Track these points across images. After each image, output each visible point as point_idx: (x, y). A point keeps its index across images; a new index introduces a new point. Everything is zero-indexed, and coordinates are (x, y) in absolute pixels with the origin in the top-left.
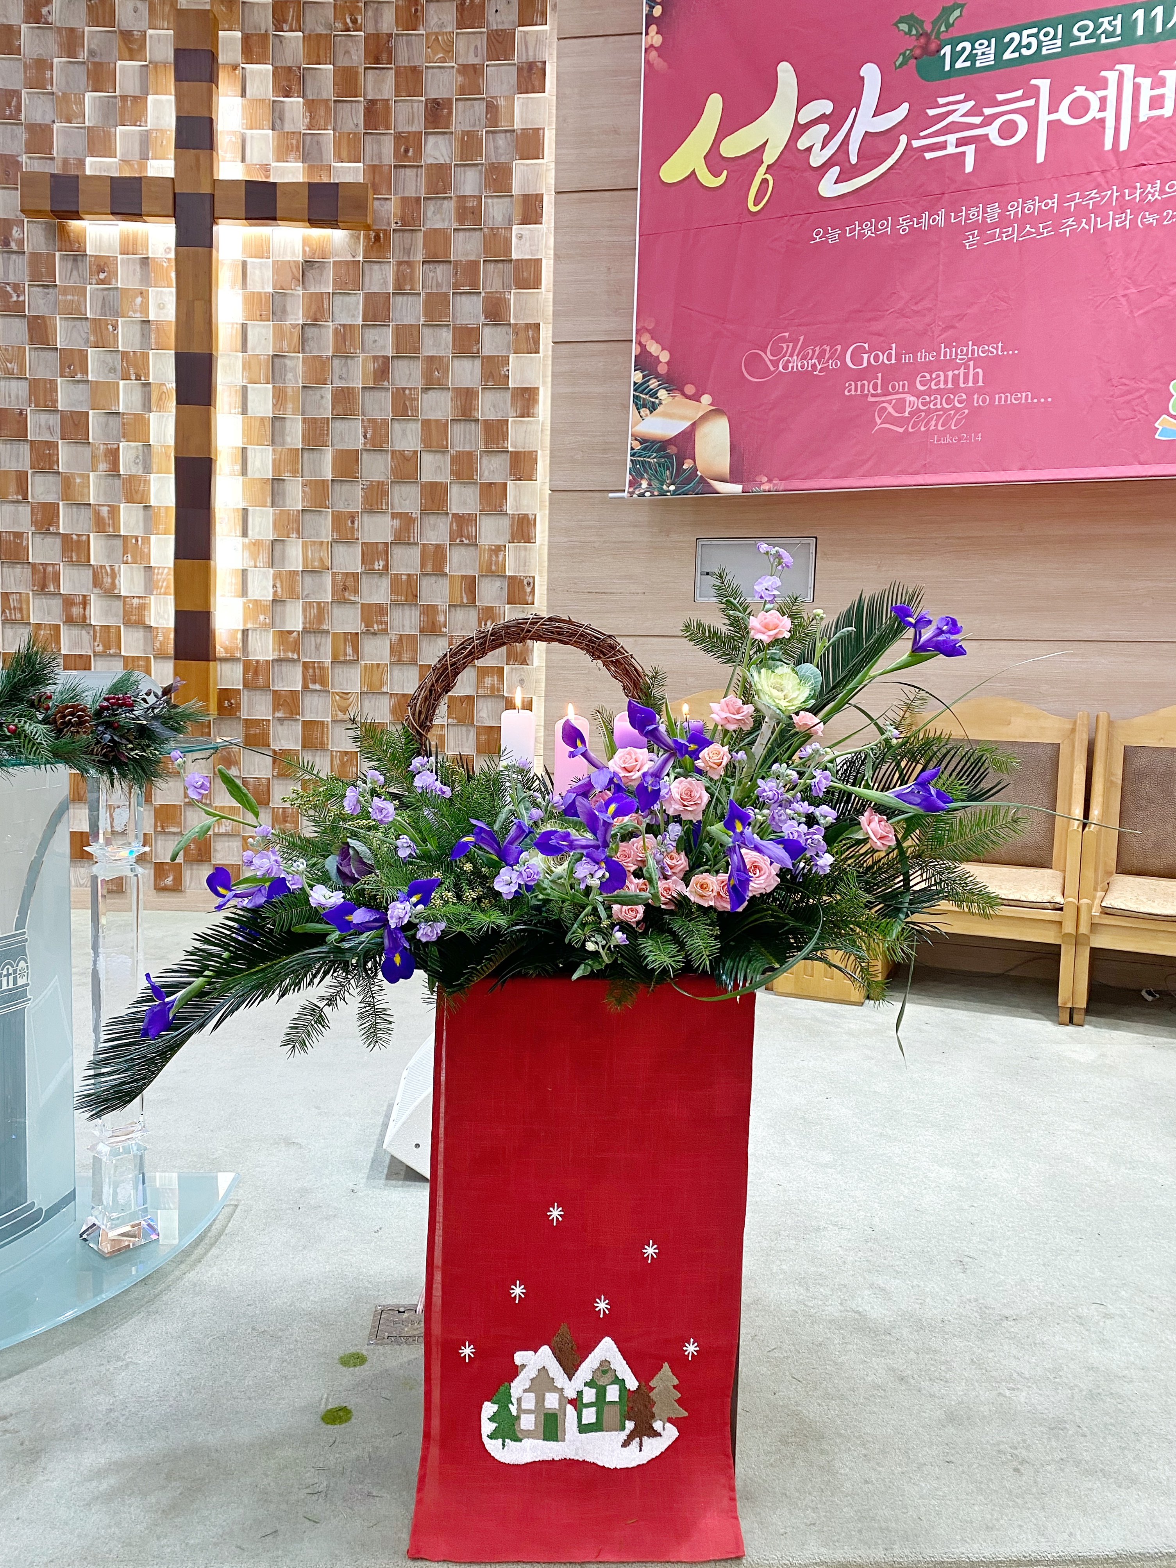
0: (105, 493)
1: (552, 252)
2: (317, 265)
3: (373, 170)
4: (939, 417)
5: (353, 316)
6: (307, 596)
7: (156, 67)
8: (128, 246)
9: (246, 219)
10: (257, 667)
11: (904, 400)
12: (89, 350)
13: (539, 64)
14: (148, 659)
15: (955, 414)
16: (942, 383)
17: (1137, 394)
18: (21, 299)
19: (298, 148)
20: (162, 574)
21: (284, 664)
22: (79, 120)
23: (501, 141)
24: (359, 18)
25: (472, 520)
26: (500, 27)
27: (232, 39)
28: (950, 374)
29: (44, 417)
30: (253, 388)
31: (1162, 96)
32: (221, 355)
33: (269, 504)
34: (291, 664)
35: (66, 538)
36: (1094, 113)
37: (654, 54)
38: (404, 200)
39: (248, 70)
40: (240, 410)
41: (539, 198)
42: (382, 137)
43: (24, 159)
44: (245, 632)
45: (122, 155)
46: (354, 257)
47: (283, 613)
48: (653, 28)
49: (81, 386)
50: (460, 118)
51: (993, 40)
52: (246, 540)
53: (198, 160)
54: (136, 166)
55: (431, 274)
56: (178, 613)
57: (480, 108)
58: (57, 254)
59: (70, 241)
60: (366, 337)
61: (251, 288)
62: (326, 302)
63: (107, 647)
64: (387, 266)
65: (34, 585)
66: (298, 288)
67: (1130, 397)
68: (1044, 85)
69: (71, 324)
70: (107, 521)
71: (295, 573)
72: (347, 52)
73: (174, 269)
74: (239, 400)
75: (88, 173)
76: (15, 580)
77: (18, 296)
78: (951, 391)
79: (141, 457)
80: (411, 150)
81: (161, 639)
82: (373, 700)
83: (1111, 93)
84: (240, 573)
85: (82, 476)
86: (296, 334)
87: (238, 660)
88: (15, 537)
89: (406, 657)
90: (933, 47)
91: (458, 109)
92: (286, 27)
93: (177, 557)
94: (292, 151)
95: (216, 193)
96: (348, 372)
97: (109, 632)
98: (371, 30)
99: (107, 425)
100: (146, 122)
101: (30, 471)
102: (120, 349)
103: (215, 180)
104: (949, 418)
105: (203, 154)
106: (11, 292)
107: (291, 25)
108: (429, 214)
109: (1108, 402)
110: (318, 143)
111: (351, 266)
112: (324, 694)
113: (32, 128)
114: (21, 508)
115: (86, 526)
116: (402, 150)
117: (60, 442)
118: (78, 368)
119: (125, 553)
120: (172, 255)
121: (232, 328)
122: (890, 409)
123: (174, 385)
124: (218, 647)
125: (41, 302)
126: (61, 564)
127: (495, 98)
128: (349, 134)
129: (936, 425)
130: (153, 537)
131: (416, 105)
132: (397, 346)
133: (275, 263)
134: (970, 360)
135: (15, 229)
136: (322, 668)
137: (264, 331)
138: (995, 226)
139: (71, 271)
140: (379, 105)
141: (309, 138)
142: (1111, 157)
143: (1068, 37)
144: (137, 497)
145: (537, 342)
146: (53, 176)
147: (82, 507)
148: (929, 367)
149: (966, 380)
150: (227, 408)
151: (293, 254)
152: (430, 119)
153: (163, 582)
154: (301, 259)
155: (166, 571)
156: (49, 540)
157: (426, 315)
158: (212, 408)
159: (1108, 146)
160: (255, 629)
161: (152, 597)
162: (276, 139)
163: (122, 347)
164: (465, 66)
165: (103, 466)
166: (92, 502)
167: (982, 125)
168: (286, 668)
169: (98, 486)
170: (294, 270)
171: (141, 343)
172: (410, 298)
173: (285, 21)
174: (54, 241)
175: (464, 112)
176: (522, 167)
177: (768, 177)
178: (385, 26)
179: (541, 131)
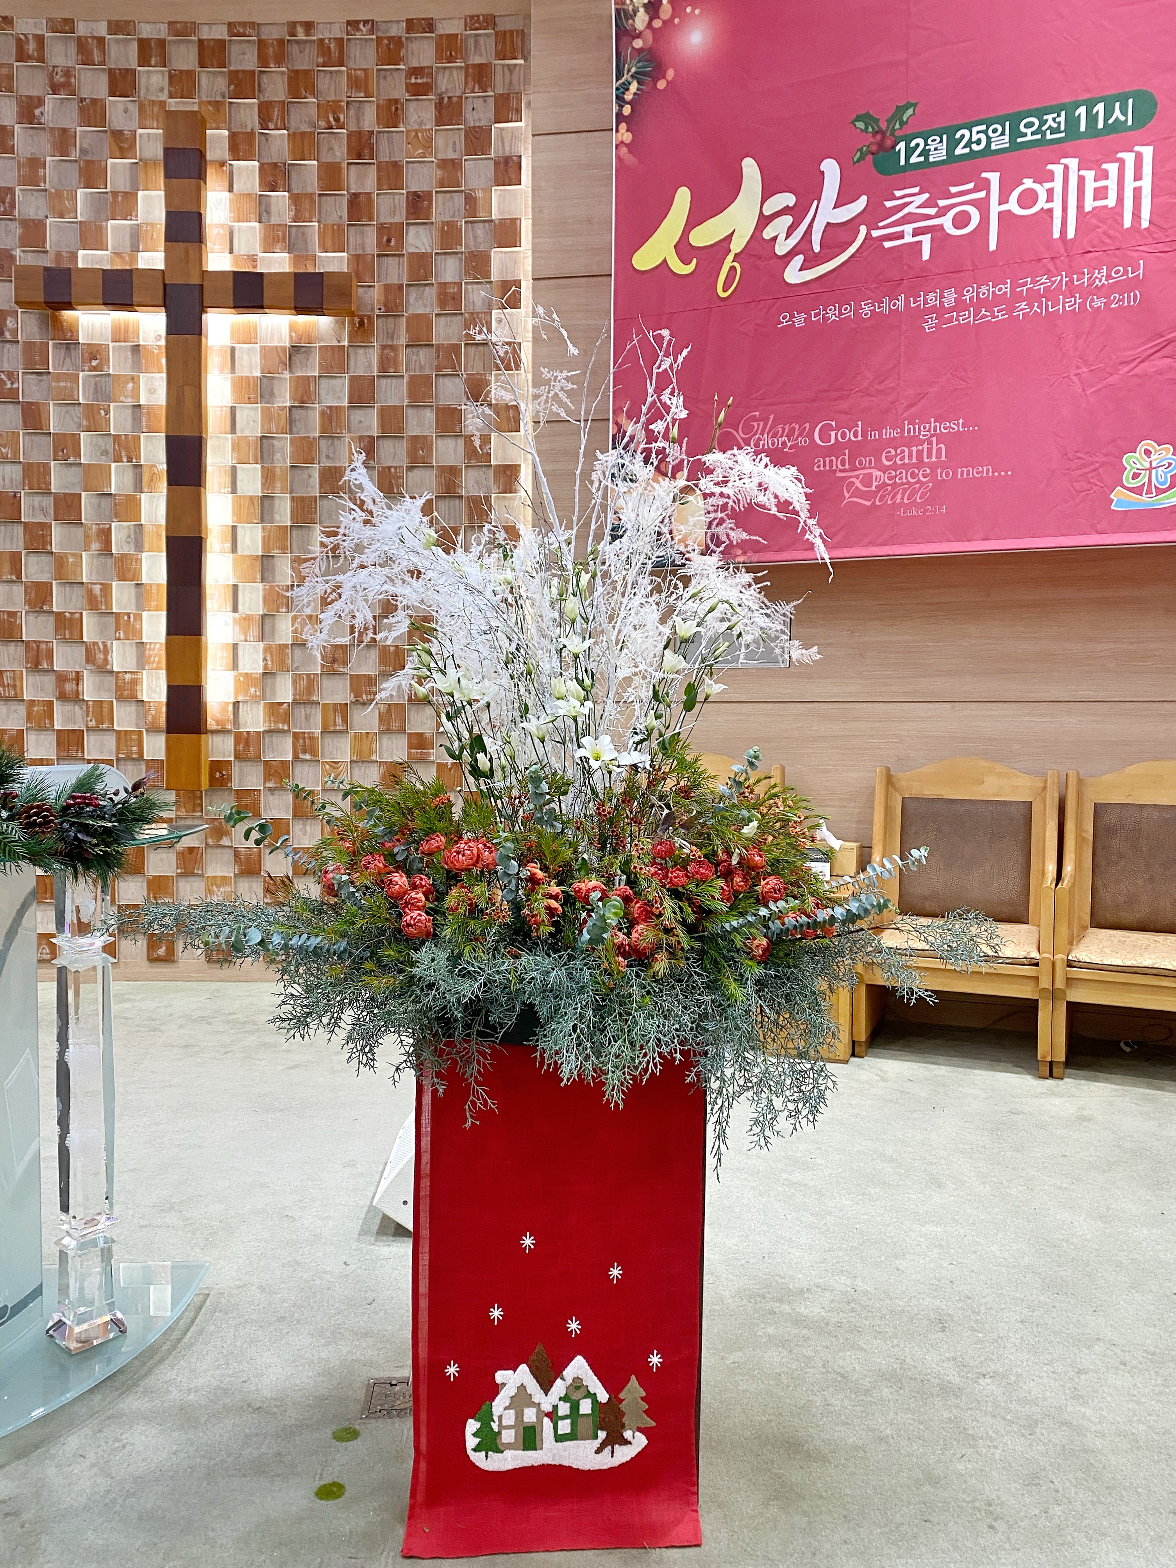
0: (98, 572)
1: (530, 335)
2: (303, 350)
3: (357, 259)
4: (905, 490)
5: (339, 398)
6: (297, 668)
7: (146, 164)
8: (120, 335)
9: (234, 308)
10: (247, 738)
11: (871, 475)
12: (82, 434)
13: (515, 158)
14: (141, 733)
15: (920, 488)
16: (906, 458)
17: (1093, 467)
18: (15, 386)
19: (284, 238)
20: (154, 649)
21: (274, 735)
22: (71, 215)
23: (480, 230)
24: (342, 117)
26: (477, 124)
27: (220, 137)
28: (914, 449)
29: (37, 499)
30: (243, 469)
31: (1106, 188)
32: (211, 437)
33: (259, 580)
34: (281, 735)
35: (59, 616)
36: (1042, 203)
37: (624, 150)
38: (388, 288)
39: (235, 167)
40: (230, 489)
41: (518, 284)
42: (365, 228)
43: (18, 252)
44: (236, 704)
45: (113, 248)
46: (339, 341)
47: (274, 684)
48: (623, 126)
49: (74, 469)
50: (439, 210)
51: (945, 137)
52: (237, 615)
53: (187, 252)
54: (127, 258)
55: (414, 358)
56: (169, 687)
57: (459, 200)
58: (50, 342)
59: (63, 330)
60: (352, 417)
61: (239, 373)
62: (312, 385)
63: (100, 721)
64: (371, 350)
65: (27, 663)
66: (285, 372)
67: (1086, 470)
68: (994, 178)
69: (64, 409)
70: (99, 599)
71: (286, 646)
72: (331, 149)
73: (164, 355)
74: (228, 479)
75: (80, 265)
76: (9, 657)
77: (12, 383)
78: (915, 466)
79: (132, 537)
80: (393, 240)
81: (153, 713)
82: (363, 770)
83: (1057, 185)
84: (231, 647)
85: (74, 555)
86: (283, 416)
87: (229, 732)
88: (8, 617)
89: (395, 725)
90: (889, 143)
91: (437, 201)
92: (271, 126)
93: (169, 633)
94: (278, 242)
95: (205, 283)
96: (335, 451)
97: (101, 707)
98: (353, 128)
99: (99, 506)
100: (137, 216)
101: (23, 552)
102: (112, 432)
103: (204, 273)
104: (914, 492)
105: (192, 247)
106: (5, 379)
107: (276, 124)
108: (412, 299)
109: (1065, 475)
110: (303, 234)
111: (336, 351)
112: (315, 764)
113: (26, 224)
114: (15, 588)
115: (79, 605)
116: (385, 239)
117: (53, 523)
118: (70, 452)
119: (117, 629)
120: (163, 343)
121: (221, 411)
122: (858, 484)
123: (165, 466)
124: (209, 720)
125: (34, 388)
126: (55, 641)
127: (473, 190)
128: (333, 225)
129: (902, 498)
130: (144, 614)
131: (397, 197)
132: (383, 426)
133: (263, 348)
134: (932, 436)
135: (9, 319)
136: (312, 738)
137: (252, 413)
138: (952, 310)
139: (64, 359)
140: (362, 198)
141: (294, 229)
142: (1060, 244)
143: (1015, 133)
144: (130, 576)
145: (518, 421)
146: (46, 269)
147: (75, 585)
148: (894, 443)
149: (929, 456)
150: (216, 488)
151: (280, 339)
152: (412, 211)
153: (155, 657)
154: (287, 344)
155: (158, 646)
156: (42, 618)
157: (410, 397)
158: (202, 489)
159: (1056, 234)
160: (246, 702)
161: (144, 672)
162: (262, 232)
163: (114, 430)
164: (444, 161)
165: (95, 546)
166: (84, 581)
167: (937, 216)
168: (276, 739)
169: (90, 565)
170: (282, 355)
171: (133, 427)
172: (394, 380)
173: (271, 120)
174: (47, 329)
175: (444, 203)
176: (501, 255)
177: (736, 264)
178: (367, 123)
179: (518, 221)
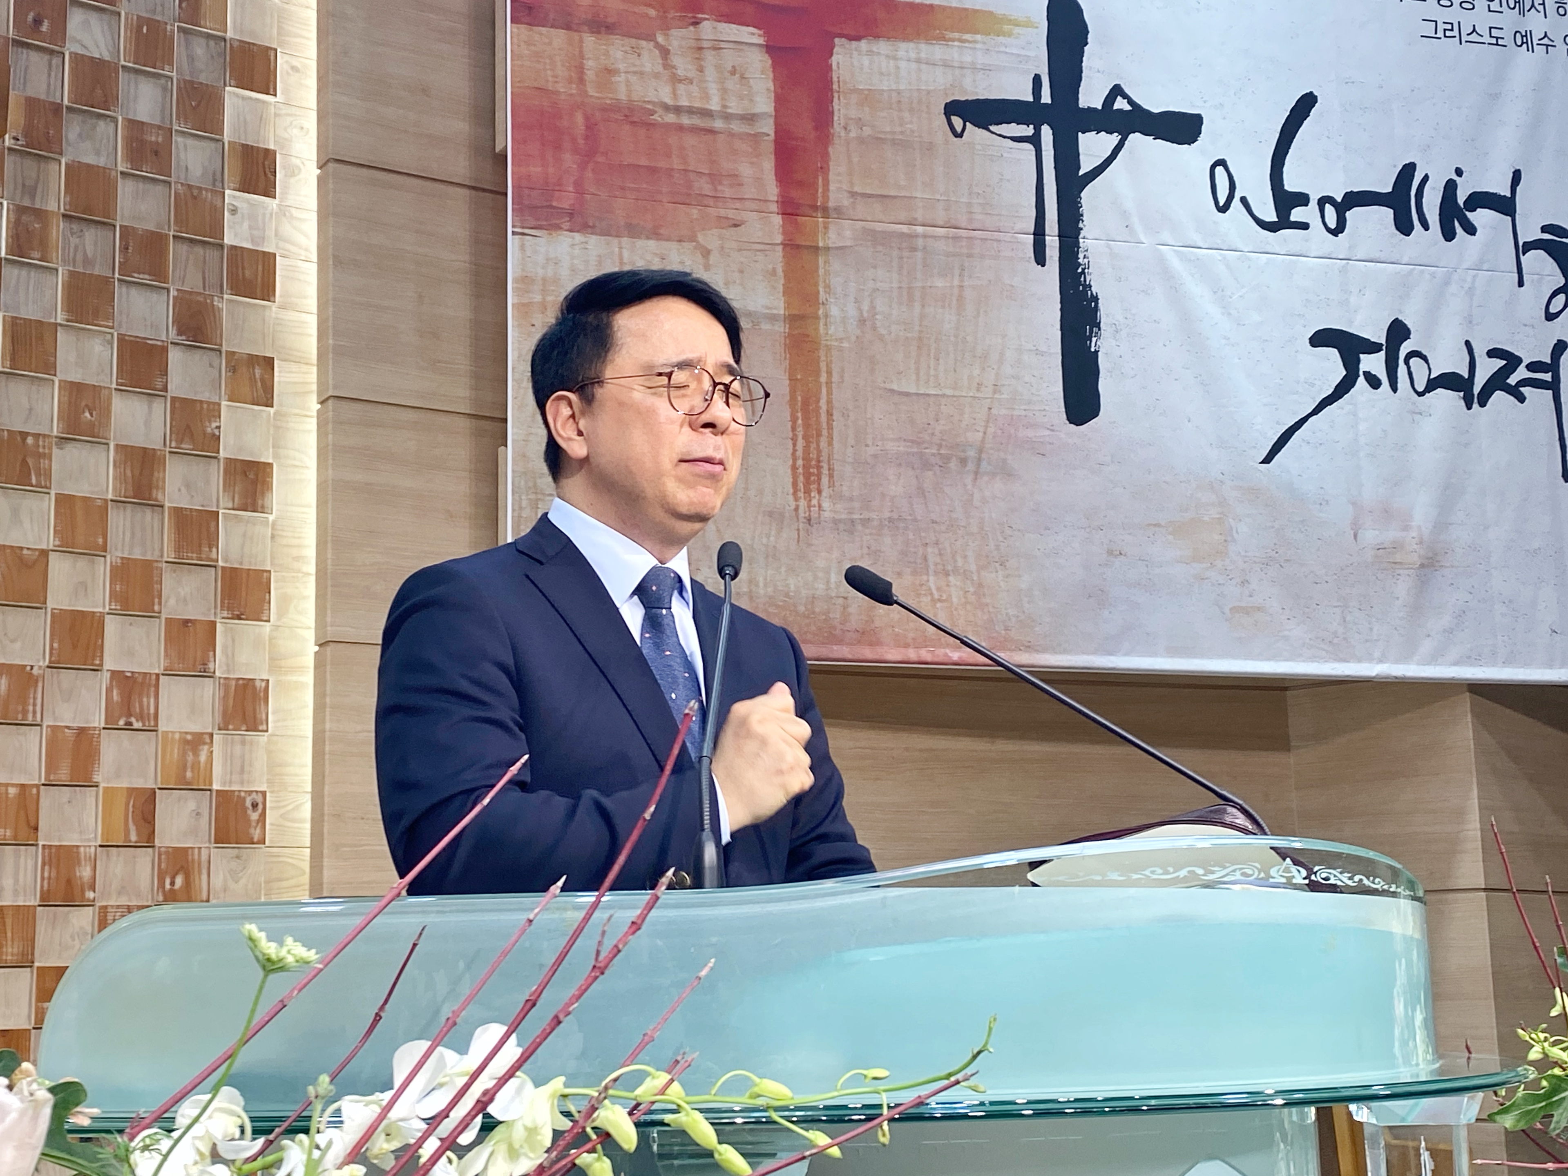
23: (205, 50)
25: (149, 685)
41: (269, 155)
80: (46, 24)
108: (77, 137)
116: (30, 19)
145: (269, 387)
157: (67, 309)
172: (38, 274)
176: (241, 100)
